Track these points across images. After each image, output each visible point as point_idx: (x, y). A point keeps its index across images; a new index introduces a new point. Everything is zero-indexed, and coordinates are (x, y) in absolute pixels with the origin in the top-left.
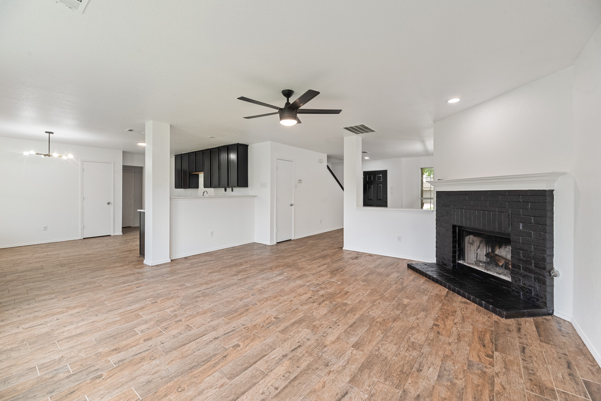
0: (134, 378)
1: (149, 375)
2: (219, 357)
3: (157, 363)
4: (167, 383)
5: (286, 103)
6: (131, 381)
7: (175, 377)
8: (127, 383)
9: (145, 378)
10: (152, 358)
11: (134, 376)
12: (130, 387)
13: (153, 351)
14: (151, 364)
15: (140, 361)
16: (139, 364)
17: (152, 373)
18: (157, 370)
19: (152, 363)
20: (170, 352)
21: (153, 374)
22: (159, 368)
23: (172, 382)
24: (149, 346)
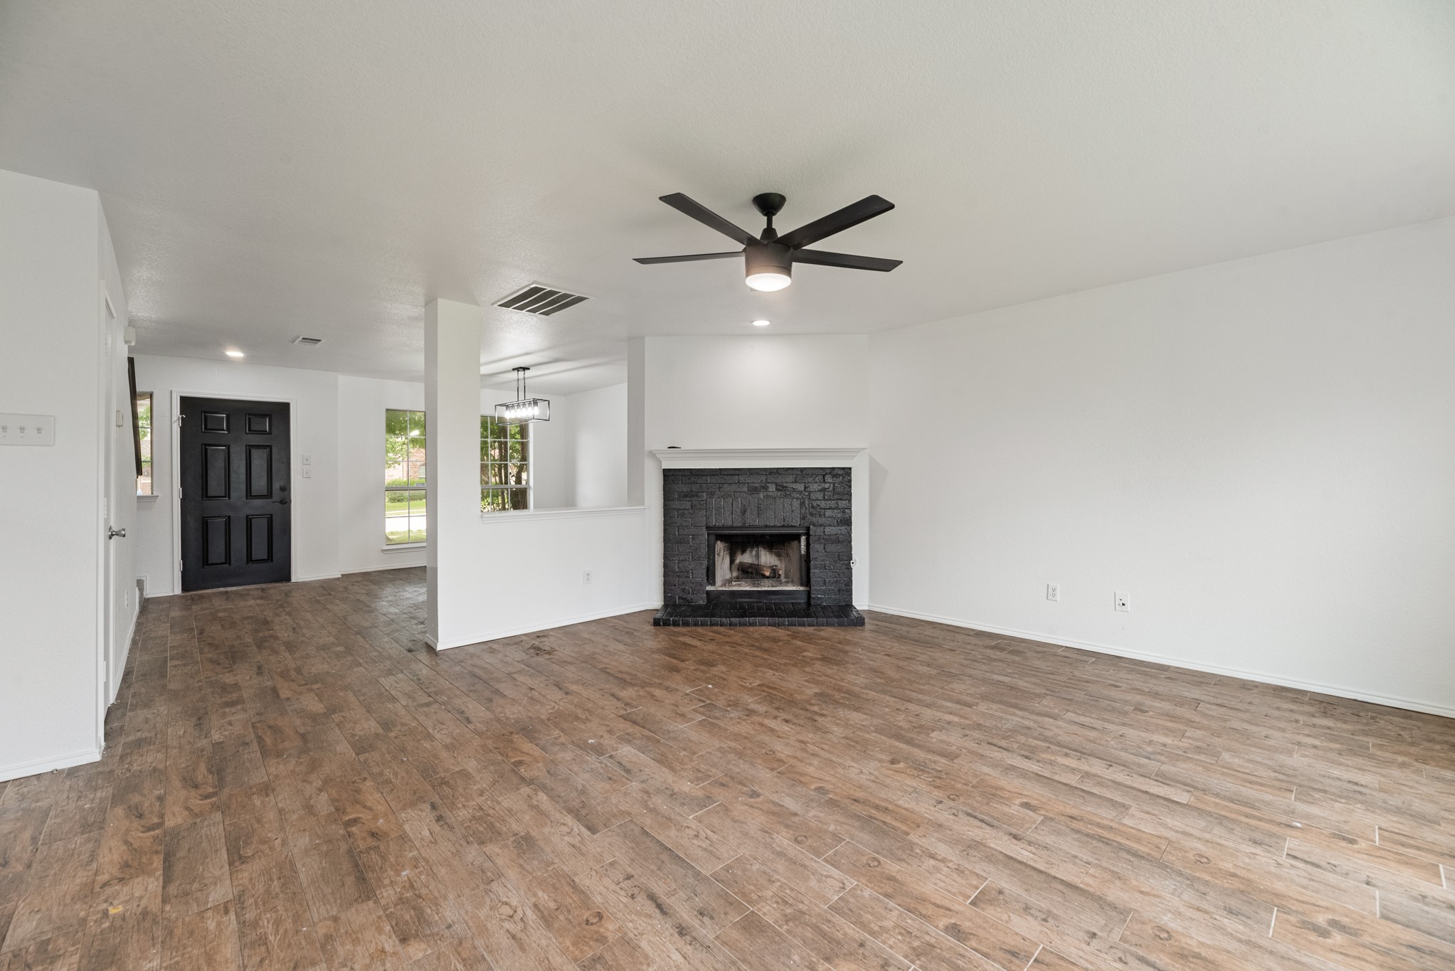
0: (1248, 943)
1: (1215, 919)
2: (1075, 825)
3: (1170, 918)
4: (1207, 883)
5: (765, 230)
6: (1260, 947)
7: (1181, 874)
8: (1271, 953)
9: (1230, 923)
10: (1164, 935)
11: (1244, 947)
12: (1275, 940)
13: (1139, 943)
14: (1184, 928)
15: (1193, 957)
16: (1204, 954)
17: (1206, 916)
18: (1191, 910)
19: (1180, 929)
20: (1116, 908)
21: (1206, 912)
22: (1182, 909)
23: (1197, 875)
24: (1126, 963)
